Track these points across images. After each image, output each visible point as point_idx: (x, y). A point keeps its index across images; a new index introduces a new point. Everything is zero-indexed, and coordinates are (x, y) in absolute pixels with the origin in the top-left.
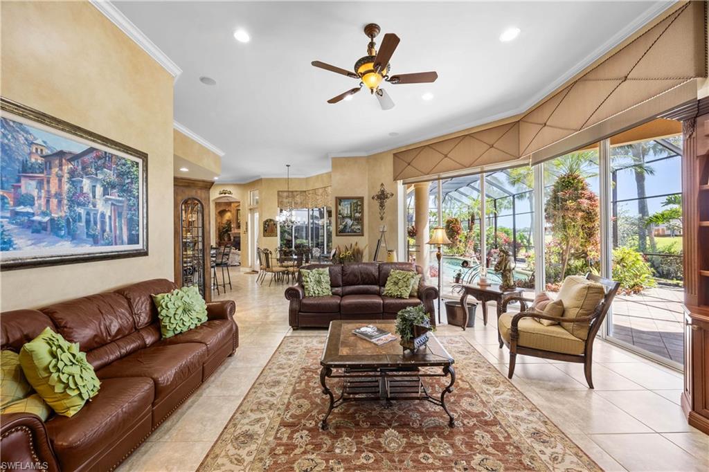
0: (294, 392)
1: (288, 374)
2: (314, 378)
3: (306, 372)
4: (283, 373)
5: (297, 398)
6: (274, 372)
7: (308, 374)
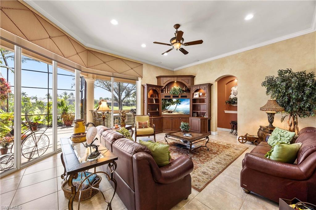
0: (212, 159)
1: (211, 164)
2: (202, 159)
3: (204, 162)
4: (213, 165)
5: (211, 157)
6: (217, 167)
7: (203, 161)
